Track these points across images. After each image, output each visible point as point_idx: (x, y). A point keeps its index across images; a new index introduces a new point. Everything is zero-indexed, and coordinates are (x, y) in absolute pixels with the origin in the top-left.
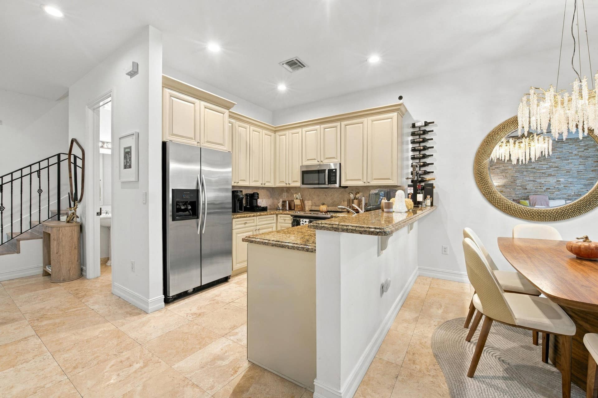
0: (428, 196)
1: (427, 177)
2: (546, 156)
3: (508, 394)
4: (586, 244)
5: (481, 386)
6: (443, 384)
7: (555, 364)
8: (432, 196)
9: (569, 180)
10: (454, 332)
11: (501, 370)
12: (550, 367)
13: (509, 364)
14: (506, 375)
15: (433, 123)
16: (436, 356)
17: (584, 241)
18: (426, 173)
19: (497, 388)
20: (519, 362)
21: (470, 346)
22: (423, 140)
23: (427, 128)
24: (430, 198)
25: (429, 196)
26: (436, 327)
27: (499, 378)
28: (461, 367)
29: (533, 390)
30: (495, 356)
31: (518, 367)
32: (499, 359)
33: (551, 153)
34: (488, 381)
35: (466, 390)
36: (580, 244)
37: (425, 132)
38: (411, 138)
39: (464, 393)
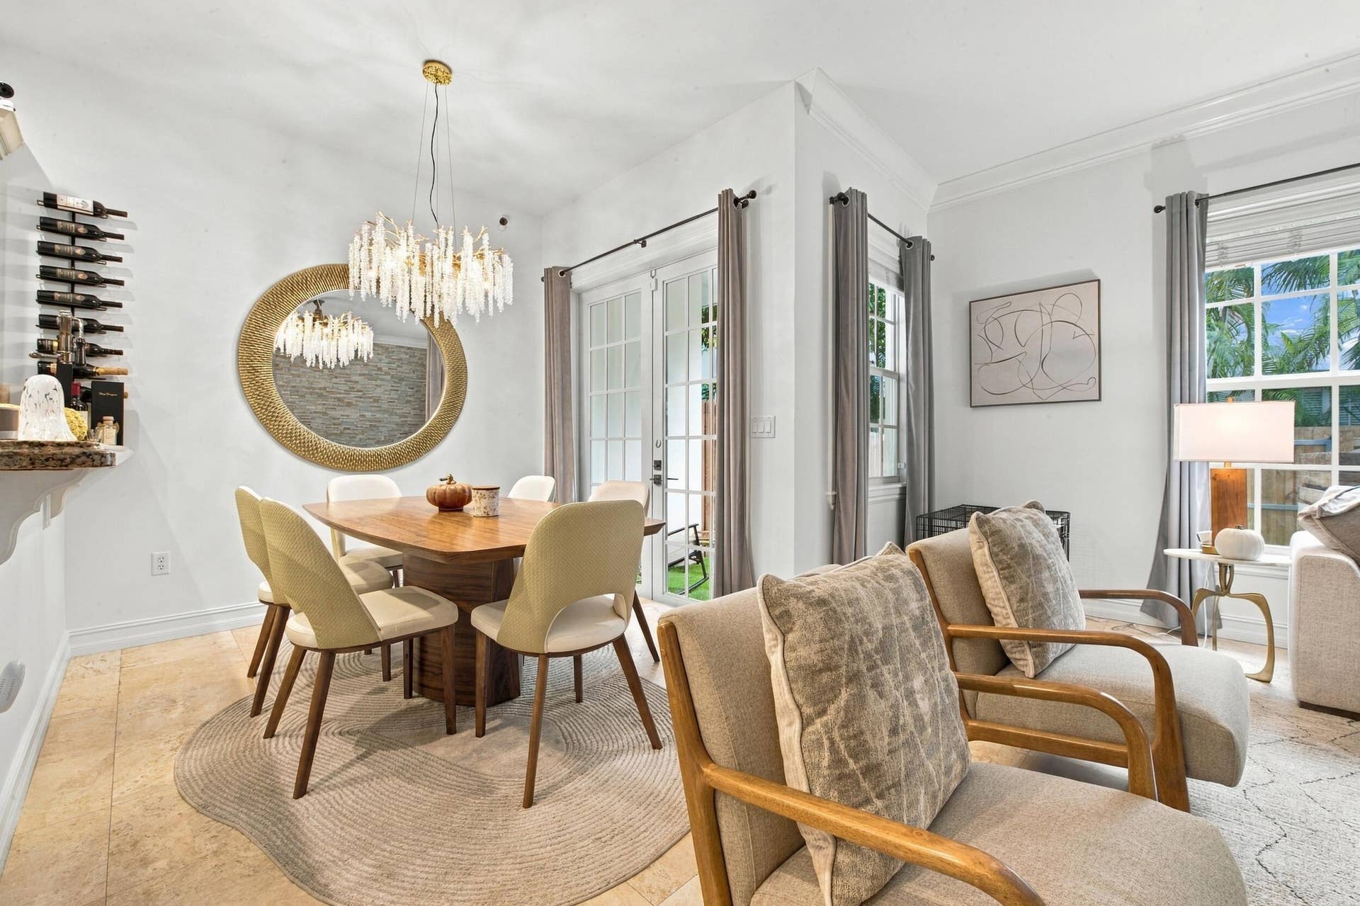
0: (105, 418)
1: (101, 365)
2: (365, 359)
3: (375, 778)
4: (452, 487)
5: (326, 796)
6: (245, 851)
7: (422, 694)
8: (119, 420)
9: (378, 416)
10: (230, 738)
11: (350, 749)
12: (418, 701)
13: (358, 732)
14: (362, 751)
15: (123, 214)
16: (202, 809)
17: (449, 484)
18: (96, 352)
19: (353, 781)
20: (372, 720)
21: (277, 745)
22: (87, 254)
23: (103, 225)
24: (114, 422)
25: (112, 418)
26: (179, 750)
27: (351, 764)
28: (274, 791)
29: (405, 746)
30: (333, 733)
31: (375, 729)
32: (340, 733)
33: (371, 356)
34: (337, 780)
35: (301, 825)
36: (444, 488)
37: (93, 234)
38: (38, 236)
39: (298, 833)
